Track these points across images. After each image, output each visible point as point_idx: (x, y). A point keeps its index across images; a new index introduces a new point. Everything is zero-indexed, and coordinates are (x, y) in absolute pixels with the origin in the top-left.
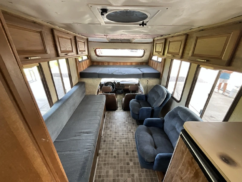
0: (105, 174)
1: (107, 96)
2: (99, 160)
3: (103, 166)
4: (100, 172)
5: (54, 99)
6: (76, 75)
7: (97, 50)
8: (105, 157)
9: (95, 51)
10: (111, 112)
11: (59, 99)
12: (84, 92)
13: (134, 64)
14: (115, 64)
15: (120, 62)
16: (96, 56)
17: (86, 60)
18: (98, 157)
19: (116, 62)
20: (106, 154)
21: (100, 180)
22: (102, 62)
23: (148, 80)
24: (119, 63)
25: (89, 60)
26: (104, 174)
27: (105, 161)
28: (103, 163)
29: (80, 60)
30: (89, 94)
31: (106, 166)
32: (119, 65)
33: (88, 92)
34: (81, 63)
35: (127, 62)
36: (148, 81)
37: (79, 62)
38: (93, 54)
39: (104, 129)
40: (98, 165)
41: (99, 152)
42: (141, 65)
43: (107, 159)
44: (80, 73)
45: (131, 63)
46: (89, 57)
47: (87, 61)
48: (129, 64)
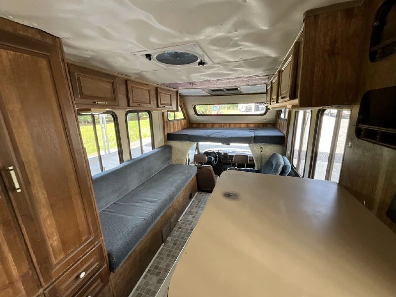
0: (164, 267)
1: (199, 168)
2: (163, 249)
3: (165, 257)
4: (158, 263)
5: (126, 157)
6: (162, 136)
7: (197, 108)
8: (173, 248)
9: (194, 108)
10: (204, 194)
11: (132, 158)
12: (170, 158)
13: (251, 126)
14: (222, 126)
15: (230, 124)
16: (196, 115)
17: (180, 120)
18: (163, 244)
19: (223, 124)
20: (175, 244)
21: (156, 271)
22: (204, 124)
23: (263, 147)
24: (228, 125)
25: (185, 120)
26: (162, 267)
27: (170, 251)
28: (167, 253)
29: (171, 118)
30: (176, 163)
31: (170, 258)
32: (228, 126)
33: (174, 160)
34: (171, 123)
35: (241, 124)
36: (261, 148)
37: (169, 120)
38: (191, 112)
39: (186, 213)
40: (160, 253)
41: (167, 239)
42: (263, 127)
43: (173, 250)
44: (168, 134)
45: (248, 124)
46: (186, 116)
47: (183, 121)
48: (243, 126)
